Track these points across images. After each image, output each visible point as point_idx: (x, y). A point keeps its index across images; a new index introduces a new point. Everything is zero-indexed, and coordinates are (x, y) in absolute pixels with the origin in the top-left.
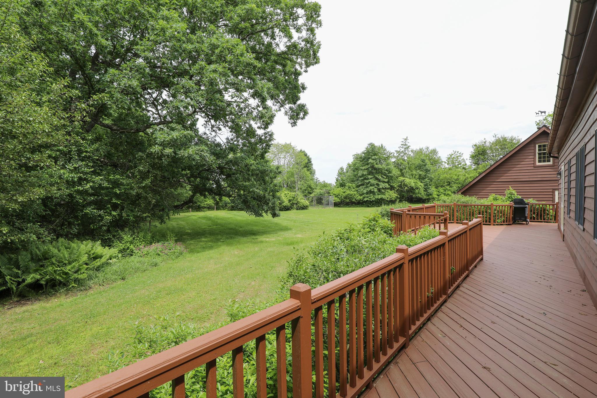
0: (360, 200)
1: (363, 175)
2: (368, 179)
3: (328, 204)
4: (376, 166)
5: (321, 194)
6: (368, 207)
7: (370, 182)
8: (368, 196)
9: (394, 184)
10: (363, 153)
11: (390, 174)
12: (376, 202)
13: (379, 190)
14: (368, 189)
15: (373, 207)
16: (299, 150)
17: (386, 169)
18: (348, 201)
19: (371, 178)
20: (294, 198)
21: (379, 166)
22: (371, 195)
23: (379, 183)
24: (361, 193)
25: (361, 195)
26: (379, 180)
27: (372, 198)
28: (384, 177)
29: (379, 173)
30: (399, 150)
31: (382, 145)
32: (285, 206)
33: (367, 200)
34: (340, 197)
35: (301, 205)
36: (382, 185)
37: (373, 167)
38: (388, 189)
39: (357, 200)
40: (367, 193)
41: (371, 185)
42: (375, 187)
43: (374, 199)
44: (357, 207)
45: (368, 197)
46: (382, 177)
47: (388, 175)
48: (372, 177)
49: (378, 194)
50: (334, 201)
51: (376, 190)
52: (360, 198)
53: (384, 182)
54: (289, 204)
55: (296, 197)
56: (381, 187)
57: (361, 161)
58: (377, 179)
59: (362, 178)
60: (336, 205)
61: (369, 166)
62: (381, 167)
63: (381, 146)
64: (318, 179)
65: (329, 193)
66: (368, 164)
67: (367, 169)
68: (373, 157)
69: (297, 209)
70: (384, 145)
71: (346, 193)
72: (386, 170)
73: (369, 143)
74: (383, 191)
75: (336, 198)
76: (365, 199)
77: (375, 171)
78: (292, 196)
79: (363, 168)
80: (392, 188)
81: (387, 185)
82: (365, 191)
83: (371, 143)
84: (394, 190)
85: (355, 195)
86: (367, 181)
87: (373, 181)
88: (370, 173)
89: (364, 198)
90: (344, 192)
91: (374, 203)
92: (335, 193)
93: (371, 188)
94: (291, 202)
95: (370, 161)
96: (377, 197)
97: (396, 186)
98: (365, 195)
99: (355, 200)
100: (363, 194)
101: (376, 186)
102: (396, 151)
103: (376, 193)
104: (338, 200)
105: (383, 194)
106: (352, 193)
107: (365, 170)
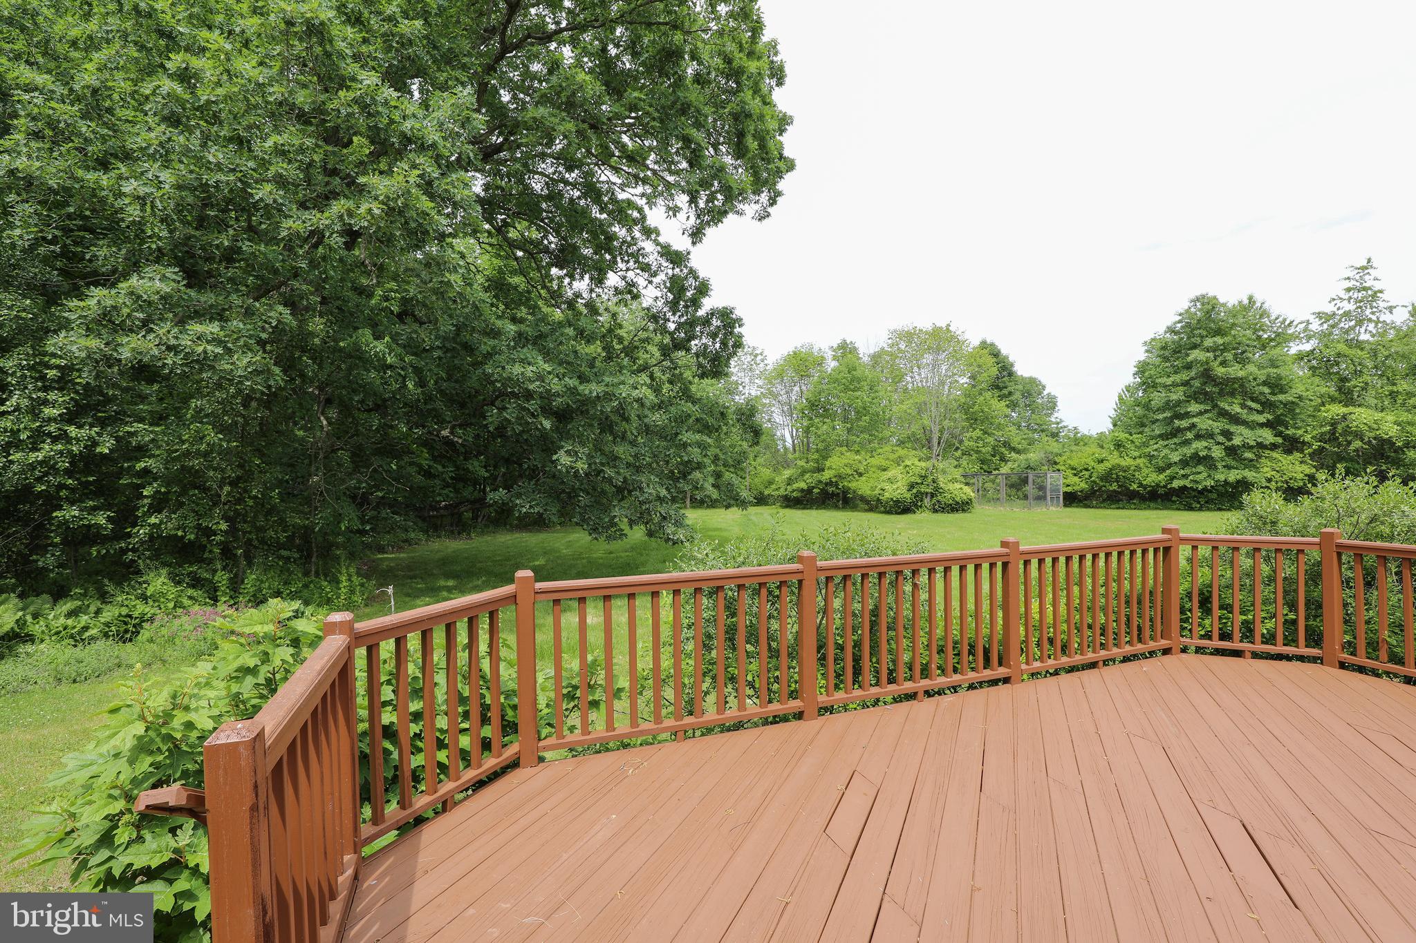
0: (1158, 485)
1: (1167, 406)
2: (1187, 415)
3: (1041, 498)
4: (1220, 371)
5: (1028, 467)
6: (1191, 509)
7: (1193, 426)
8: (1187, 471)
9: (1300, 432)
10: (1171, 330)
11: (1281, 397)
12: (1221, 495)
13: (1232, 451)
14: (1188, 451)
15: (1209, 509)
16: (975, 342)
17: (1263, 378)
18: (1114, 487)
19: (1201, 413)
20: (924, 477)
21: (1235, 371)
22: (1201, 468)
23: (1233, 428)
24: (1161, 464)
25: (1161, 470)
26: (1236, 420)
27: (1203, 478)
28: (1254, 405)
29: (1232, 394)
30: (1329, 308)
31: (1250, 298)
32: (898, 501)
33: (1184, 488)
34: (1087, 474)
35: (946, 499)
36: (1242, 436)
37: (1207, 375)
38: (1274, 447)
39: (1145, 487)
40: (1184, 463)
41: (1198, 437)
42: (1219, 443)
43: (1209, 483)
44: (1149, 508)
45: (1185, 476)
46: (1243, 406)
47: (1273, 398)
48: (1202, 407)
49: (1228, 467)
50: (1069, 489)
51: (1217, 452)
52: (1152, 478)
53: (1251, 426)
54: (908, 495)
55: (932, 473)
56: (1237, 441)
57: (1166, 359)
58: (1223, 414)
59: (1168, 414)
60: (1071, 499)
61: (1193, 374)
62: (1241, 374)
63: (1246, 301)
64: (1061, 421)
65: (1056, 463)
66: (1188, 367)
67: (1186, 384)
68: (1209, 342)
69: (935, 511)
70: (1259, 299)
71: (1108, 465)
72: (1265, 383)
73: (1193, 296)
74: (1248, 455)
75: (1076, 479)
76: (1176, 484)
77: (1216, 390)
78: (917, 470)
79: (1169, 381)
80: (1292, 445)
81: (1267, 436)
82: (1175, 457)
83: (1203, 296)
84: (1302, 451)
85: (1138, 468)
86: (1184, 424)
87: (1204, 423)
88: (1195, 396)
89: (1172, 478)
90: (1102, 461)
91: (1214, 496)
92: (1074, 463)
93: (1199, 445)
94: (915, 491)
95: (1195, 355)
96: (1221, 477)
97: (1308, 438)
98: (1175, 469)
99: (1141, 485)
100: (1169, 466)
101: (1221, 439)
102: (1319, 315)
103: (1219, 465)
104: (1080, 485)
105: (1251, 465)
106: (1126, 462)
107: (1175, 385)
